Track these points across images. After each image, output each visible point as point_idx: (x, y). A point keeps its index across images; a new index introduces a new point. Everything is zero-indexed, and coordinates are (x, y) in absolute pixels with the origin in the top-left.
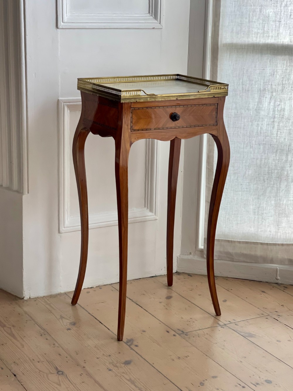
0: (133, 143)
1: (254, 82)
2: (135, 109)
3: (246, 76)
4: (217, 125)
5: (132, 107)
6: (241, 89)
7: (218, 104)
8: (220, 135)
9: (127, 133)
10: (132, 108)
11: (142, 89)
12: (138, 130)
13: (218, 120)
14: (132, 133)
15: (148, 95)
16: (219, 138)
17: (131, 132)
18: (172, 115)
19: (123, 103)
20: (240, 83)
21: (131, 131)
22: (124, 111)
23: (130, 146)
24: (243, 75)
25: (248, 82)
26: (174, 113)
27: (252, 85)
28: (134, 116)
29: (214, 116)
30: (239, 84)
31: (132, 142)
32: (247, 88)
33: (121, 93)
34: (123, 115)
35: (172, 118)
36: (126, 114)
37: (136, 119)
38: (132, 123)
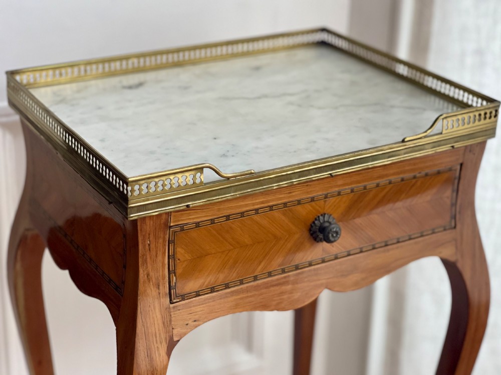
0: (178, 341)
2: (182, 230)
4: (455, 227)
5: (172, 224)
7: (461, 165)
8: (462, 255)
9: (157, 310)
10: (170, 227)
11: (207, 165)
12: (198, 294)
13: (460, 212)
14: (174, 307)
15: (228, 178)
16: (459, 265)
17: (172, 306)
18: (314, 222)
21: (171, 303)
22: (144, 241)
23: (169, 354)
26: (321, 218)
28: (179, 250)
29: (448, 202)
31: (175, 339)
33: (129, 188)
34: (140, 255)
35: (315, 232)
36: (150, 250)
37: (190, 258)
38: (175, 276)
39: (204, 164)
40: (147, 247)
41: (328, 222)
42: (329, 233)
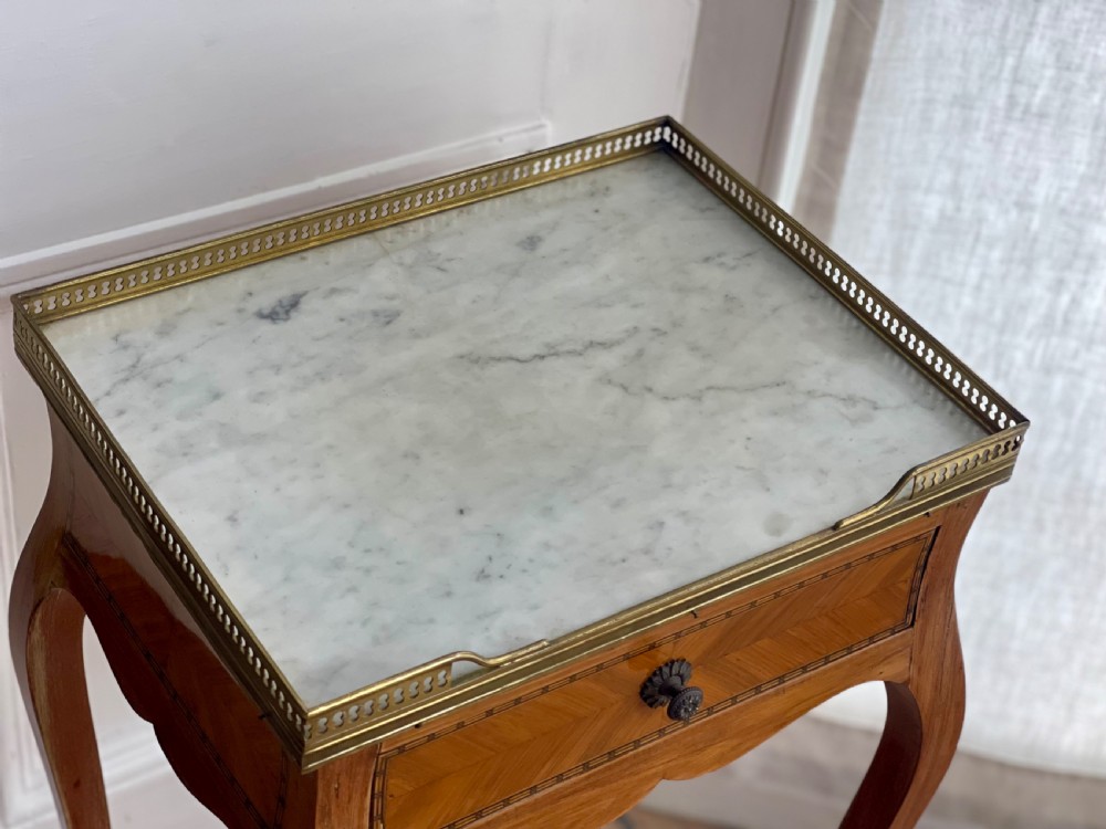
1: (1081, 79)
2: (402, 751)
3: (1042, 38)
4: (912, 624)
5: (383, 751)
6: (1001, 102)
7: (937, 530)
8: (919, 669)
10: (380, 754)
11: (460, 656)
13: (924, 601)
15: (497, 666)
18: (650, 680)
19: (315, 773)
20: (1001, 71)
24: (1029, 35)
25: (1049, 73)
26: (666, 670)
27: (1068, 90)
28: (392, 781)
29: (905, 587)
30: (996, 79)
32: (1037, 100)
33: (307, 727)
34: (318, 808)
35: (650, 696)
36: (337, 796)
37: (410, 789)
38: (383, 822)
39: (455, 653)
40: (333, 793)
41: (678, 674)
42: (679, 708)
